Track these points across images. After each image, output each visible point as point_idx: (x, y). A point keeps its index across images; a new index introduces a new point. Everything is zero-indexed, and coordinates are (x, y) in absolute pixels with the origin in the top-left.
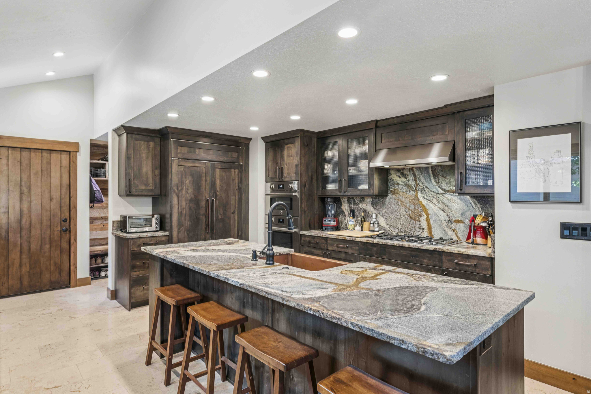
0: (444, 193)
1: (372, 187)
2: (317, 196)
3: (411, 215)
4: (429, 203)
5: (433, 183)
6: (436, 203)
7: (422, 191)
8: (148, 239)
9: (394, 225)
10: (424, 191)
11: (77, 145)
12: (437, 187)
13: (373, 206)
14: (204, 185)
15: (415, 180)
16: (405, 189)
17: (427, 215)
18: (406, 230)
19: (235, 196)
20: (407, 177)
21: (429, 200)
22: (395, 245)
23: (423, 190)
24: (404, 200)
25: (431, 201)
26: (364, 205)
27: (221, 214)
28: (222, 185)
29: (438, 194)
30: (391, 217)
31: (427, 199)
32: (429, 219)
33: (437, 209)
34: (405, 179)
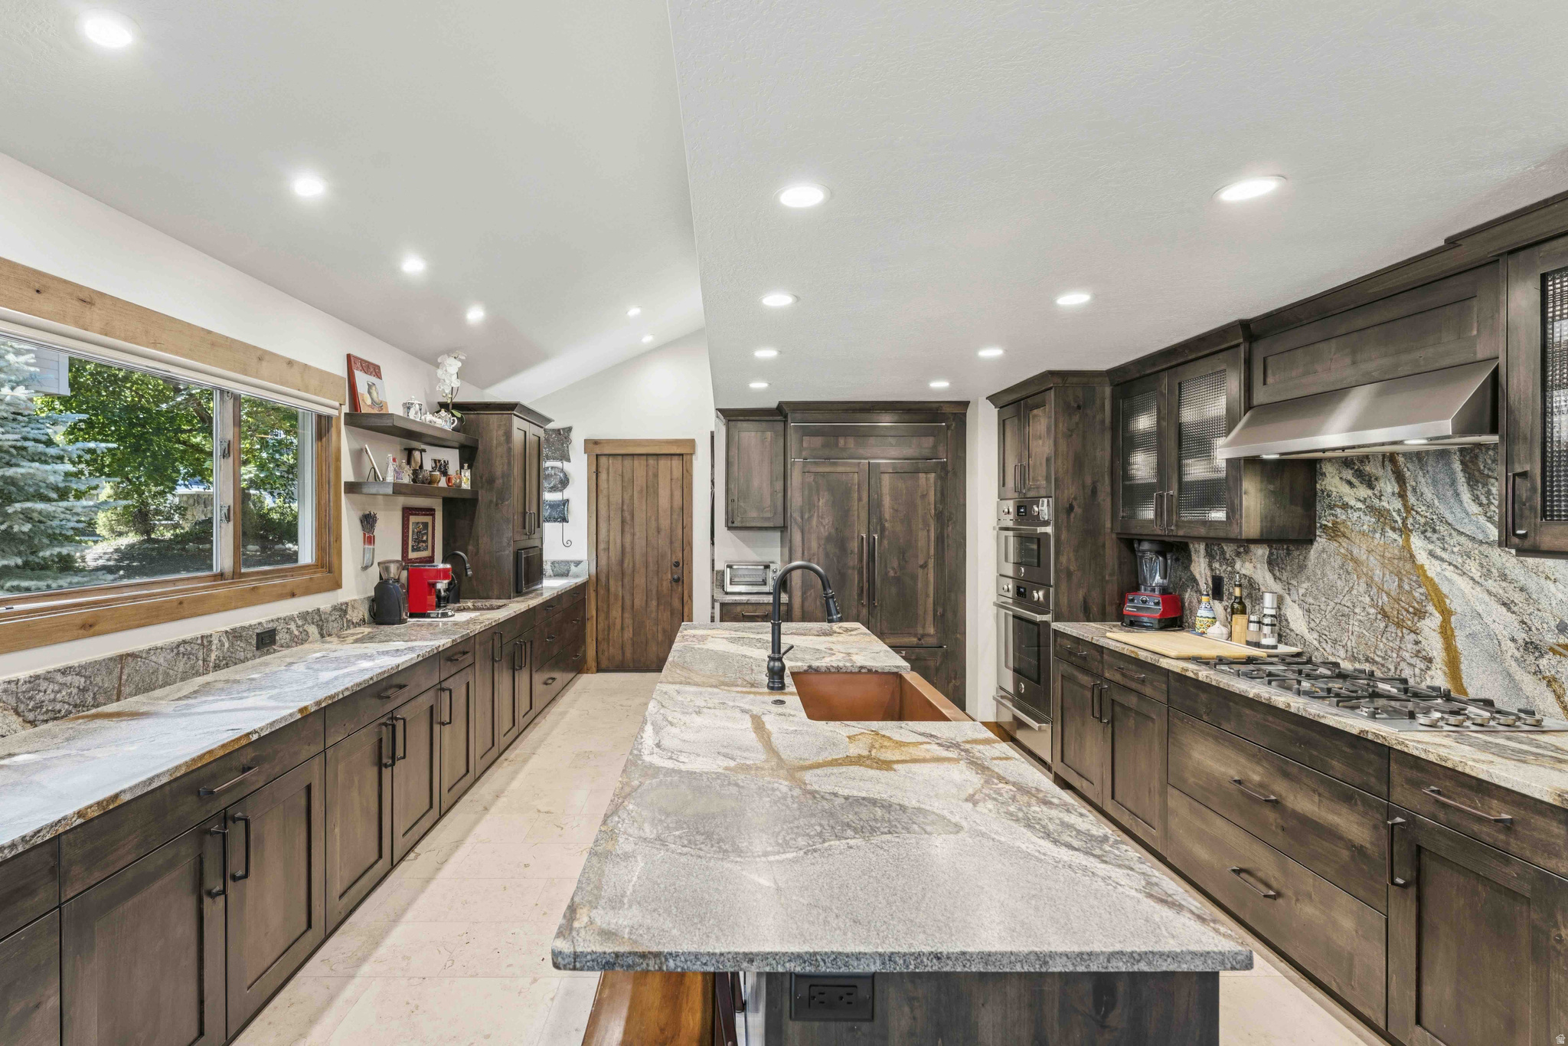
1: (1237, 516)
2: (1114, 536)
3: (1387, 609)
4: (1450, 572)
5: (1466, 505)
6: (1477, 576)
7: (1426, 531)
8: (750, 607)
9: (1334, 635)
10: (1434, 531)
11: (692, 443)
12: (1482, 519)
13: (1271, 571)
14: (856, 508)
15: (1402, 495)
16: (1369, 520)
17: (1442, 613)
18: (1372, 655)
19: (928, 531)
20: (1376, 483)
21: (1450, 564)
22: (1251, 696)
23: (1429, 529)
24: (1365, 557)
25: (1456, 567)
26: (1247, 564)
27: (893, 569)
28: (896, 507)
29: (1485, 546)
30: (1322, 607)
31: (1442, 560)
32: (1451, 628)
33: (1480, 596)
34: (1370, 492)
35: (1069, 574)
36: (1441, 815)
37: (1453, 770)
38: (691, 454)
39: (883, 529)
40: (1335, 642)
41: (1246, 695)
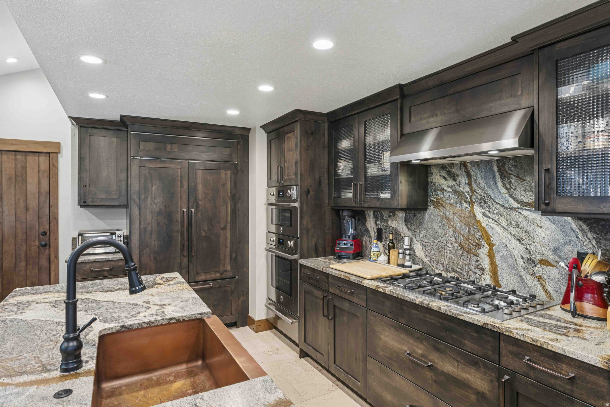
0: (520, 208)
1: (396, 196)
2: (330, 208)
3: (463, 244)
4: (493, 224)
5: (500, 189)
6: (505, 225)
7: (481, 202)
8: (97, 264)
9: (437, 258)
10: (485, 202)
11: (58, 145)
12: (507, 196)
13: (406, 225)
14: (179, 191)
15: (470, 184)
16: (454, 197)
17: (489, 245)
18: (455, 268)
19: (227, 206)
20: (457, 178)
21: (493, 219)
22: (417, 303)
23: (482, 202)
24: (452, 217)
25: (496, 221)
26: (395, 222)
27: (204, 231)
28: (206, 191)
29: (509, 210)
30: (432, 244)
31: (489, 217)
32: (493, 252)
33: (507, 236)
34: (454, 183)
35: (308, 231)
36: (532, 374)
37: (541, 347)
38: (58, 153)
39: (197, 206)
40: (438, 262)
41: (414, 302)
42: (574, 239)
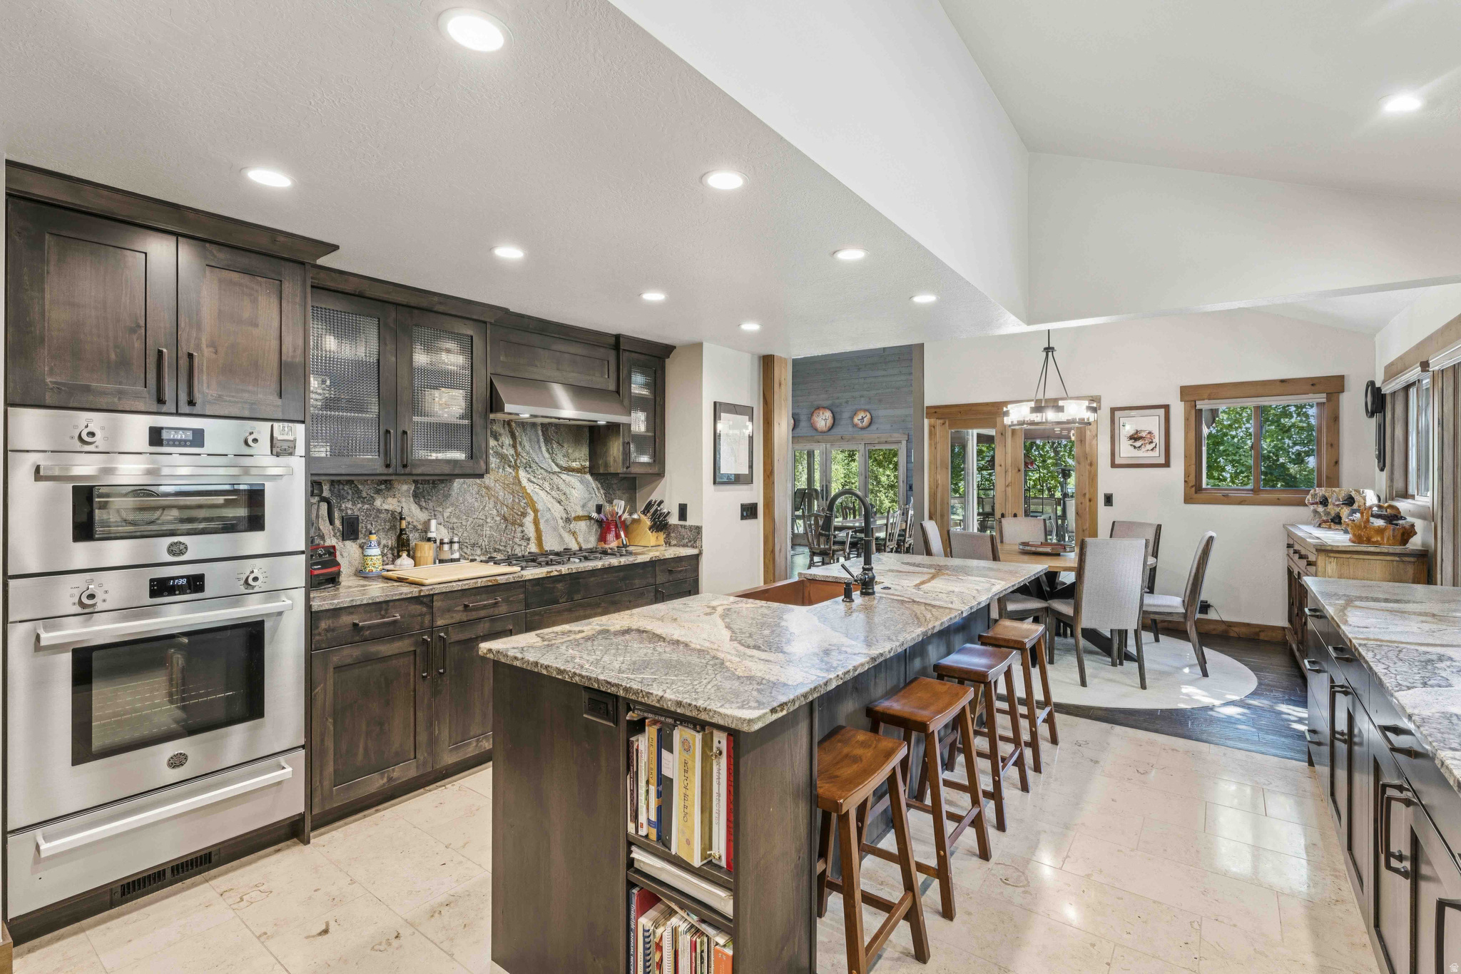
0: (560, 473)
1: (484, 457)
3: (505, 516)
4: (537, 489)
5: (543, 453)
6: (548, 489)
9: (473, 541)
10: (530, 467)
12: (550, 461)
13: (418, 503)
15: (514, 446)
17: (534, 512)
20: (499, 437)
21: (537, 485)
23: (527, 466)
24: (493, 485)
25: (541, 486)
26: (390, 500)
29: (552, 474)
30: (464, 523)
31: (534, 483)
32: (538, 519)
33: (550, 500)
34: (496, 443)
40: (473, 545)
42: (594, 495)
